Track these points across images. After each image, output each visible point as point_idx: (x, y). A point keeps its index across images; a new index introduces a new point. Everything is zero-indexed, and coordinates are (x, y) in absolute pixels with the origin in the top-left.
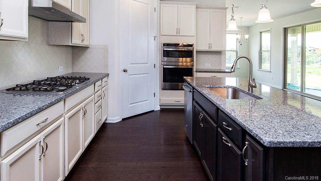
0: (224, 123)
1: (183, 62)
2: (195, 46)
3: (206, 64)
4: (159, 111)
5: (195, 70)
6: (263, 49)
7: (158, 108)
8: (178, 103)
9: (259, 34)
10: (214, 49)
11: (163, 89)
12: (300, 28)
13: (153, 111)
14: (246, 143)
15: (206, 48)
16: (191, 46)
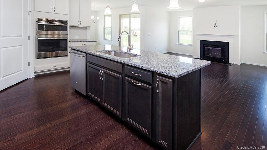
0: (132, 73)
1: (57, 35)
2: (68, 22)
3: (75, 36)
4: (34, 78)
5: (69, 40)
6: (106, 26)
7: (33, 76)
8: (54, 68)
9: (104, 16)
10: (82, 25)
11: (37, 58)
12: (128, 15)
13: (27, 79)
14: (158, 80)
15: (77, 25)
16: (66, 22)
